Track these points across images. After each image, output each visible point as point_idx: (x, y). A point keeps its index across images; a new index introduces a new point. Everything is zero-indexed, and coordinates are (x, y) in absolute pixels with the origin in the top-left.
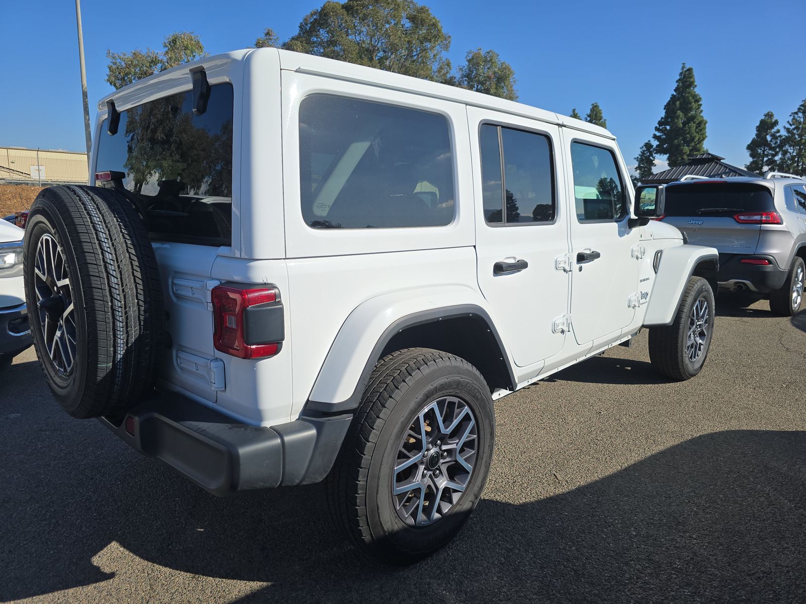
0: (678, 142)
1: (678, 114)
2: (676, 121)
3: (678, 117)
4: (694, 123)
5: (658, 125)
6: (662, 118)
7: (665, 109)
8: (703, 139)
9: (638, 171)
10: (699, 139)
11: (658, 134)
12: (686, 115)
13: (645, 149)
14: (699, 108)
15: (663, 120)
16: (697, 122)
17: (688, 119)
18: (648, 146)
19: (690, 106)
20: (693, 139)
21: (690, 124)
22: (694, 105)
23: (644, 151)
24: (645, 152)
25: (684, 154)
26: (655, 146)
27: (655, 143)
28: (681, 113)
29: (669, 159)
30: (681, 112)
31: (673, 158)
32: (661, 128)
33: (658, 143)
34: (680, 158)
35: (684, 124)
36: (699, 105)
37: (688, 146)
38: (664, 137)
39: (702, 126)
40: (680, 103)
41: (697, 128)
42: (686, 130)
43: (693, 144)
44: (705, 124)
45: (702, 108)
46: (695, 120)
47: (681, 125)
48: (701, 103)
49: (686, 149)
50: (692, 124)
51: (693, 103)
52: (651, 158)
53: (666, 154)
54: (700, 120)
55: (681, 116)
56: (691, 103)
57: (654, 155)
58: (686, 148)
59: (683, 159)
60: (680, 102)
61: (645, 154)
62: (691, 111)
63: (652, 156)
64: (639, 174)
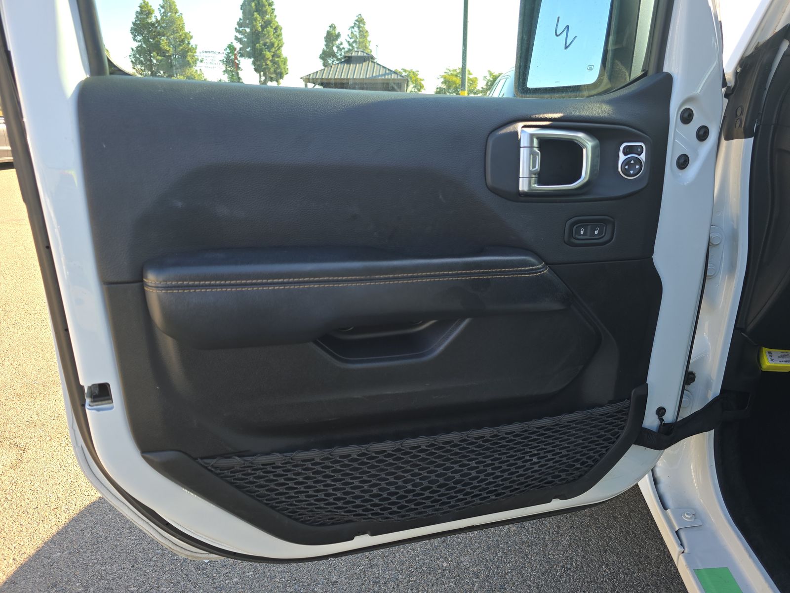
0: (260, 46)
1: (255, 16)
2: (254, 23)
3: (256, 20)
4: (271, 27)
5: (237, 27)
6: (240, 19)
7: (241, 9)
8: (281, 46)
9: (226, 75)
10: (278, 45)
11: (240, 36)
12: (263, 19)
13: (229, 51)
14: (273, 13)
15: (241, 21)
16: (274, 27)
17: (265, 22)
18: (231, 48)
19: (264, 9)
20: (272, 45)
21: (268, 28)
22: (269, 9)
23: (229, 53)
24: (230, 55)
25: (268, 59)
26: (238, 49)
27: (238, 46)
28: (258, 16)
29: (254, 63)
30: (258, 14)
31: (258, 63)
32: (241, 29)
33: (241, 46)
34: (264, 64)
35: (263, 27)
36: (272, 9)
37: (269, 51)
38: (246, 40)
39: (279, 32)
40: (256, 5)
41: (274, 33)
42: (265, 35)
43: (273, 50)
44: (281, 29)
45: (275, 13)
46: (271, 25)
47: (260, 29)
48: (273, 7)
49: (268, 55)
50: (269, 28)
51: (267, 7)
52: (236, 61)
53: (251, 58)
54: (276, 25)
55: (259, 19)
56: (265, 6)
57: (239, 59)
58: (268, 53)
59: (267, 65)
60: (255, 3)
61: (230, 57)
62: (267, 14)
63: (237, 59)
64: (229, 78)
